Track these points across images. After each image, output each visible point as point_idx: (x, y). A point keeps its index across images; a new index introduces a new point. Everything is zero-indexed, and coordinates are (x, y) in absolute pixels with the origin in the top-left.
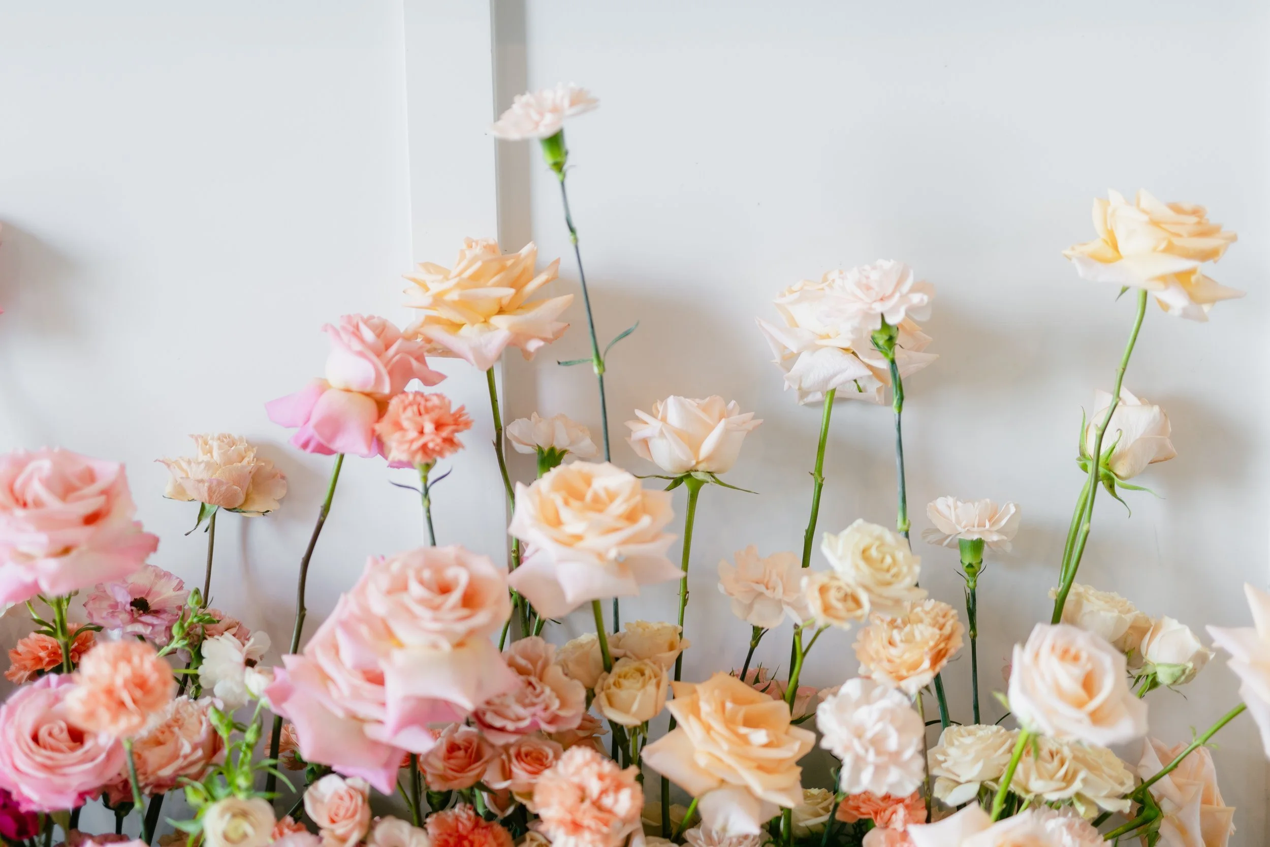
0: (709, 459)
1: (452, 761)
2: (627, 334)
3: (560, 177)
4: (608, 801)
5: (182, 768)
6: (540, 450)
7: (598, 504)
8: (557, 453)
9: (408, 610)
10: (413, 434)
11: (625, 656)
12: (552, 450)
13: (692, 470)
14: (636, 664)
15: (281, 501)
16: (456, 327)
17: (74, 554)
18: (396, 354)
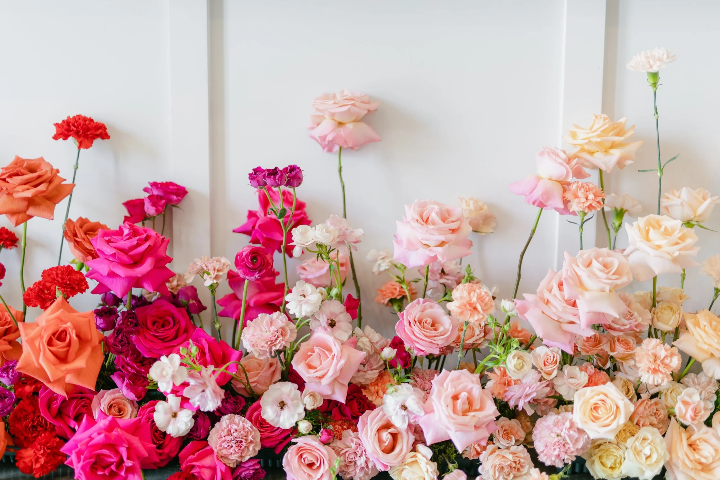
0: (700, 216)
1: (590, 343)
2: (674, 159)
3: (655, 89)
4: (667, 361)
5: (476, 340)
6: (616, 209)
7: (667, 233)
8: (624, 211)
9: (594, 274)
10: (583, 200)
11: (662, 301)
12: (622, 210)
13: (690, 221)
14: (668, 304)
15: (494, 228)
16: (591, 153)
17: (447, 246)
18: (576, 164)
